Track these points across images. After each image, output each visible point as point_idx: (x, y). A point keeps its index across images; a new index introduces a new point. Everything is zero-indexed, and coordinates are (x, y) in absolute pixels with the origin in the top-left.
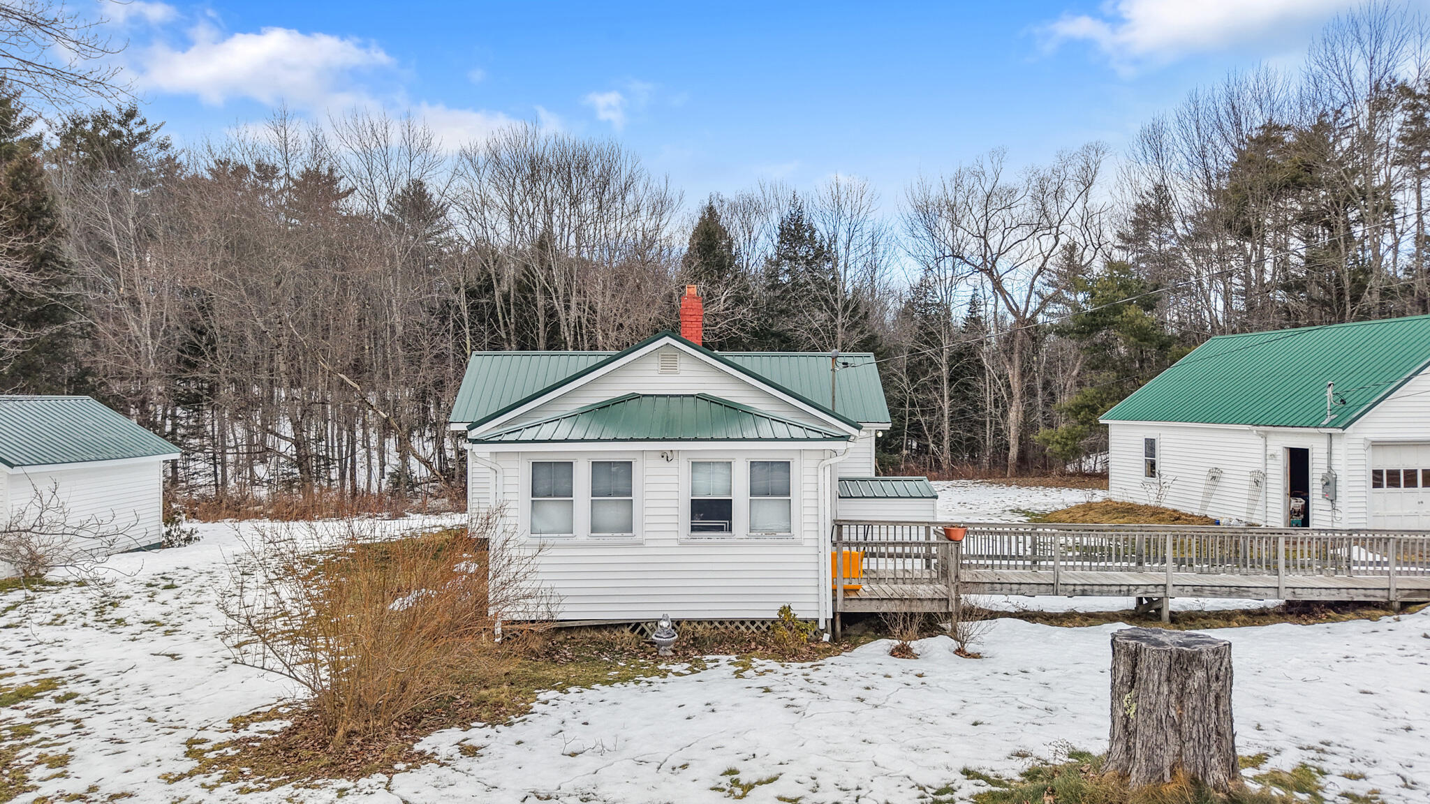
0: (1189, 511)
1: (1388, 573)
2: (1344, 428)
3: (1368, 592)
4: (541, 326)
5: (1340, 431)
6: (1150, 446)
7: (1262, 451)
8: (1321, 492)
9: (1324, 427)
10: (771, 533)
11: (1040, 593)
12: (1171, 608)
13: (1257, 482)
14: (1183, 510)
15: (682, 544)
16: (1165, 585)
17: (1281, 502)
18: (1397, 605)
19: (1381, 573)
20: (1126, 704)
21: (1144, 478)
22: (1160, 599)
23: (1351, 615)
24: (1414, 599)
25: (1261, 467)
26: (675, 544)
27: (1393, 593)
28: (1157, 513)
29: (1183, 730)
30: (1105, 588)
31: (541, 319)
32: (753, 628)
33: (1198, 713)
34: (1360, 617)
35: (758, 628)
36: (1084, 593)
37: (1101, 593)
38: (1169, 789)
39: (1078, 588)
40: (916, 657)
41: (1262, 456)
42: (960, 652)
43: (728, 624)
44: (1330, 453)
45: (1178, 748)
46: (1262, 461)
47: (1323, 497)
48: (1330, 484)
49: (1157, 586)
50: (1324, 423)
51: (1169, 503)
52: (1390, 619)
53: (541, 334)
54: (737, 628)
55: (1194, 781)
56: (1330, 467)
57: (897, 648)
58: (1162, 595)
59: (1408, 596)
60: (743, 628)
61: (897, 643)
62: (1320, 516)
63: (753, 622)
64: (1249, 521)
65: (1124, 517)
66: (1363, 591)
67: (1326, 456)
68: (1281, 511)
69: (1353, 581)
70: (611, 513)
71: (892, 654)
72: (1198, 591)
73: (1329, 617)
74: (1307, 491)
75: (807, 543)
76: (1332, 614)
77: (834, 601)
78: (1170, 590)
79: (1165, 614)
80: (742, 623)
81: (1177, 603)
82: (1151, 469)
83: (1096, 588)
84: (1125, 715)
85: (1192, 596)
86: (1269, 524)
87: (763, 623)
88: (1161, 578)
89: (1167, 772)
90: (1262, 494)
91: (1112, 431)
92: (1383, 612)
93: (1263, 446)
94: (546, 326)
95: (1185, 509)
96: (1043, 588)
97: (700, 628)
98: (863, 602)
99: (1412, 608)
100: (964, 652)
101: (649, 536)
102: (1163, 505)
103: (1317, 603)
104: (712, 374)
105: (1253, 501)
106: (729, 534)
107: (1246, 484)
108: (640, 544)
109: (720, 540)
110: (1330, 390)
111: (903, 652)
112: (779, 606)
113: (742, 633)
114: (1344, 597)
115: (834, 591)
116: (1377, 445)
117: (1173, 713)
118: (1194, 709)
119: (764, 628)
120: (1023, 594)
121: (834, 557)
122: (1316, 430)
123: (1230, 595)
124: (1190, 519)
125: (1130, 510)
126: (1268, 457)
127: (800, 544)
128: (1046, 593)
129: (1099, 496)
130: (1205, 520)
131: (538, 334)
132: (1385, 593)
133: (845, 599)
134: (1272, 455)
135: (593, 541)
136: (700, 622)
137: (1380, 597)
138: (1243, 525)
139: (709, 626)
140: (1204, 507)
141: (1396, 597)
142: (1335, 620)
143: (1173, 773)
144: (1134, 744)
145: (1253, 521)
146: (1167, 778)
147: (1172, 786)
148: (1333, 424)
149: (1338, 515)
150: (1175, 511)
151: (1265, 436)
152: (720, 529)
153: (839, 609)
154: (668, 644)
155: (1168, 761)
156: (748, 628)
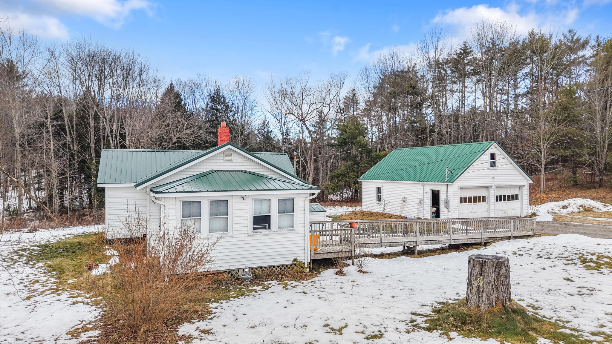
0: (394, 214)
1: (481, 232)
2: (453, 182)
3: (476, 240)
4: (92, 136)
5: (451, 183)
6: (379, 189)
7: (423, 191)
8: (444, 205)
9: (446, 182)
10: (286, 228)
11: (375, 247)
12: (418, 249)
13: (420, 202)
14: (391, 213)
15: (250, 235)
16: (416, 241)
17: (429, 209)
18: (483, 243)
19: (479, 232)
20: (478, 282)
21: (376, 202)
22: (414, 247)
23: (471, 248)
24: (488, 241)
25: (422, 197)
26: (246, 235)
27: (482, 239)
28: (383, 215)
29: (499, 288)
30: (397, 243)
31: (92, 133)
32: (279, 269)
33: (504, 282)
34: (474, 248)
35: (281, 269)
36: (390, 246)
37: (396, 246)
38: (496, 309)
39: (388, 244)
40: (345, 274)
41: (423, 193)
42: (360, 271)
43: (268, 268)
44: (447, 191)
45: (497, 295)
46: (422, 195)
47: (445, 207)
48: (447, 202)
49: (413, 241)
50: (446, 181)
51: (387, 211)
52: (483, 248)
53: (92, 140)
54: (272, 269)
55: (504, 306)
56: (447, 196)
57: (338, 271)
58: (415, 245)
59: (486, 240)
60: (274, 269)
61: (338, 270)
62: (444, 214)
63: (278, 267)
64: (418, 217)
65: (371, 217)
66: (474, 239)
67: (446, 192)
68: (429, 213)
69: (469, 236)
70: (219, 223)
71: (336, 274)
72: (426, 242)
73: (464, 249)
74: (439, 206)
75: (300, 232)
76: (465, 248)
77: (311, 255)
78: (418, 243)
79: (416, 252)
80: (274, 267)
81: (419, 248)
82: (379, 199)
83: (394, 244)
84: (478, 285)
85: (425, 244)
86: (425, 218)
87: (283, 266)
88: (414, 239)
89: (494, 303)
90: (423, 207)
91: (363, 184)
92: (480, 246)
93: (423, 189)
94: (95, 136)
95: (393, 213)
96: (376, 245)
97: (257, 271)
98: (321, 255)
99: (488, 244)
100: (361, 271)
101: (235, 233)
102: (385, 212)
103: (461, 244)
104: (248, 162)
105: (419, 209)
106: (269, 230)
107: (417, 203)
108: (231, 237)
109: (266, 233)
110: (447, 169)
111: (340, 273)
112: (293, 259)
113: (274, 271)
114: (469, 242)
115: (310, 251)
116: (462, 188)
117: (496, 283)
118: (502, 281)
119: (283, 268)
120: (369, 248)
121: (311, 237)
122: (443, 183)
123: (436, 243)
124: (396, 217)
125: (372, 214)
126: (425, 193)
127: (298, 233)
128: (377, 247)
129: (358, 209)
130: (401, 217)
131: (90, 140)
132: (480, 240)
133: (314, 254)
134: (426, 193)
135: (210, 236)
136: (256, 268)
137: (479, 241)
138: (416, 218)
139: (260, 270)
140: (401, 212)
141: (484, 241)
142: (467, 250)
143: (496, 304)
144: (482, 295)
145: (419, 217)
146: (494, 306)
147: (497, 308)
148: (449, 181)
149: (450, 213)
150: (389, 214)
151: (423, 185)
152: (264, 228)
153: (312, 258)
154: (248, 279)
155: (494, 299)
156: (276, 269)
